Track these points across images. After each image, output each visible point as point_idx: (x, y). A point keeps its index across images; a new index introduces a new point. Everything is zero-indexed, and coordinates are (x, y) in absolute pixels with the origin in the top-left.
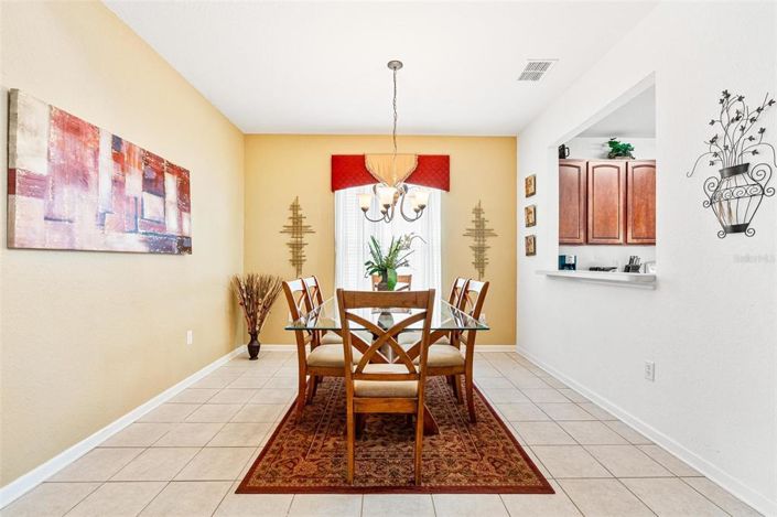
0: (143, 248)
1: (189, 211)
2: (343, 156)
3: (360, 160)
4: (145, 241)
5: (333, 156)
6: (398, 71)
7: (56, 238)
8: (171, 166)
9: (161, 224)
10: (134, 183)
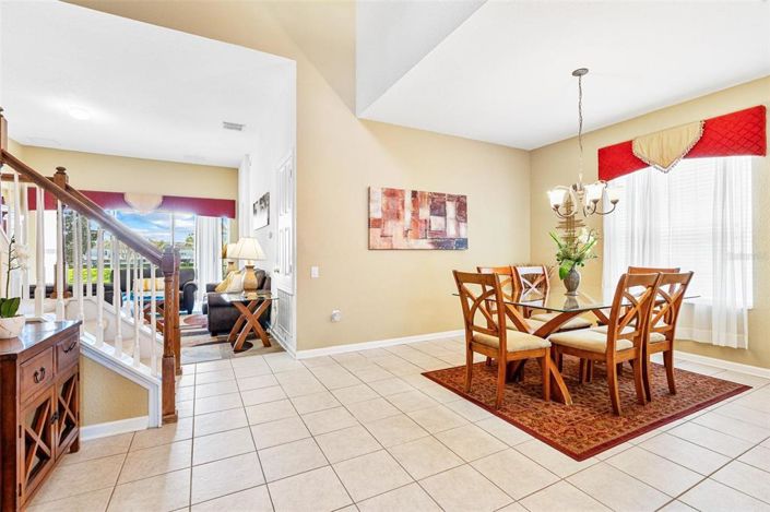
0: (430, 247)
1: (466, 221)
2: (609, 148)
3: (627, 147)
4: (432, 243)
5: (600, 151)
6: (583, 77)
7: (385, 245)
8: (450, 196)
9: (443, 232)
10: (425, 213)
